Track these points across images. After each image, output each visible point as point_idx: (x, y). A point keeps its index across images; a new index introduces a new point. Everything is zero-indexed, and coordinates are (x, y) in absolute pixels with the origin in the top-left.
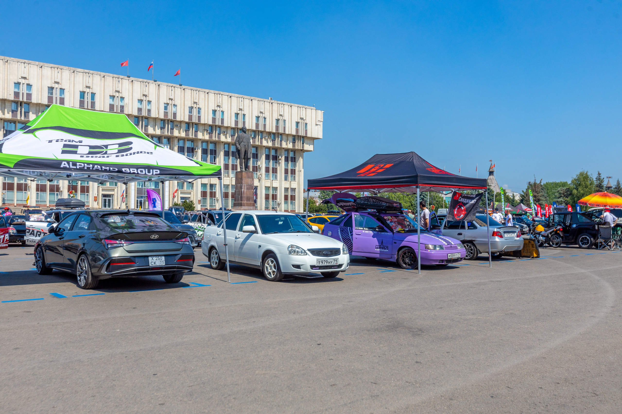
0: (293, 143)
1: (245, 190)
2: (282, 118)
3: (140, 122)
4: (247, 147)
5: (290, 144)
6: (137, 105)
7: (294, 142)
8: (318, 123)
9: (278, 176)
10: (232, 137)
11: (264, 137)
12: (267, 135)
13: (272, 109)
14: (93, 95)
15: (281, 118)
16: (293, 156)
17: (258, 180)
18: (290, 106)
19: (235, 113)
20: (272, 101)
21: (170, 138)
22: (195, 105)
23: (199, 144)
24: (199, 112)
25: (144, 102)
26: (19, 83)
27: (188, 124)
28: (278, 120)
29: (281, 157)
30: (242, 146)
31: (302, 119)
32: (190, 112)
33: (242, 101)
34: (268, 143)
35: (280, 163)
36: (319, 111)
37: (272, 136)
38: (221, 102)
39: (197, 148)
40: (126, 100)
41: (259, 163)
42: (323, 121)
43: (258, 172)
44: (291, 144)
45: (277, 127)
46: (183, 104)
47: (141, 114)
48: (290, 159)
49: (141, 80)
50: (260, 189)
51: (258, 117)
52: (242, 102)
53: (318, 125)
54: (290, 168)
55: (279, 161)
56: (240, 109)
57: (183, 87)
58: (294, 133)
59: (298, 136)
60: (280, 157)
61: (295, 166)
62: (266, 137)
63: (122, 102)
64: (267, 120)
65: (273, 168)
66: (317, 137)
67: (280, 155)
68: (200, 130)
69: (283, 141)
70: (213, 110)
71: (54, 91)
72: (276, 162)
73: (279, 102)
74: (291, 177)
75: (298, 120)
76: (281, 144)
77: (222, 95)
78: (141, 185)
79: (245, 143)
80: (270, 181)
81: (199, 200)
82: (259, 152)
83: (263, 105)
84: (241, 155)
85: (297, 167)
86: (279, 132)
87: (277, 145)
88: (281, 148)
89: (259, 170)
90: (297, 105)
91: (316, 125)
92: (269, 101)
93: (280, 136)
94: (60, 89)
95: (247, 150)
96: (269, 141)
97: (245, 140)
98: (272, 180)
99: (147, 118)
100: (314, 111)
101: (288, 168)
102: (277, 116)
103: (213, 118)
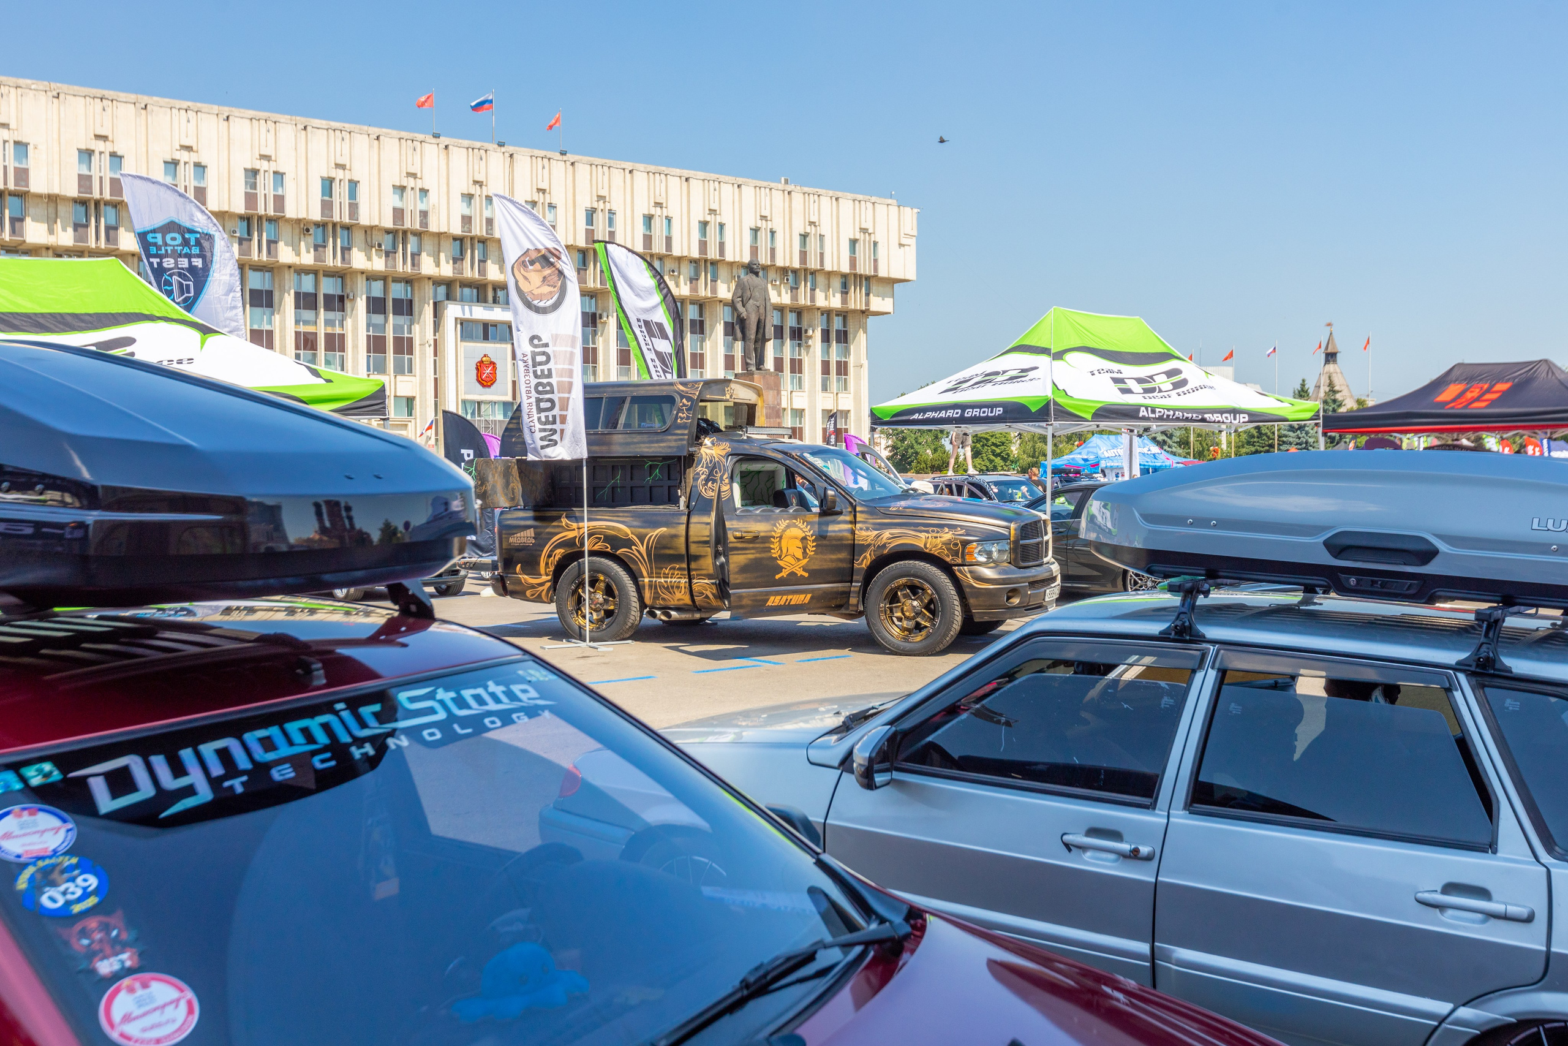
0: (842, 293)
2: (816, 231)
3: (466, 252)
4: (762, 310)
5: (834, 296)
6: (460, 208)
7: (845, 291)
8: (903, 241)
9: (806, 380)
10: (691, 283)
11: (769, 280)
12: (778, 274)
13: (790, 207)
14: (354, 184)
15: (813, 232)
16: (841, 328)
18: (834, 199)
19: (700, 222)
20: (789, 188)
22: (601, 202)
24: (611, 222)
25: (476, 200)
26: (175, 163)
27: (584, 250)
28: (804, 237)
29: (813, 331)
30: (750, 310)
31: (864, 231)
32: (590, 220)
33: (715, 190)
34: (780, 295)
35: (810, 346)
36: (908, 210)
37: (791, 276)
38: (663, 194)
39: (605, 315)
40: (433, 196)
42: (916, 234)
44: (838, 296)
45: (803, 255)
46: (571, 201)
47: (470, 231)
48: (833, 336)
49: (466, 143)
51: (755, 231)
52: (717, 193)
53: (904, 245)
54: (834, 358)
55: (806, 343)
56: (712, 211)
57: (570, 157)
58: (845, 268)
59: (855, 275)
60: (810, 332)
61: (847, 352)
63: (422, 202)
64: (779, 237)
65: (792, 361)
66: (901, 277)
67: (810, 326)
69: (817, 290)
70: (644, 216)
71: (260, 178)
72: (799, 345)
73: (806, 189)
74: (838, 380)
75: (854, 235)
76: (813, 299)
77: (666, 175)
78: (470, 411)
79: (757, 301)
80: (786, 393)
83: (768, 198)
84: (747, 333)
85: (852, 357)
86: (808, 266)
87: (803, 300)
88: (812, 309)
90: (850, 196)
91: (901, 245)
92: (781, 186)
93: (809, 277)
94: (275, 173)
95: (762, 318)
96: (783, 291)
98: (791, 392)
99: (483, 241)
100: (894, 210)
101: (829, 357)
102: (803, 227)
103: (644, 235)
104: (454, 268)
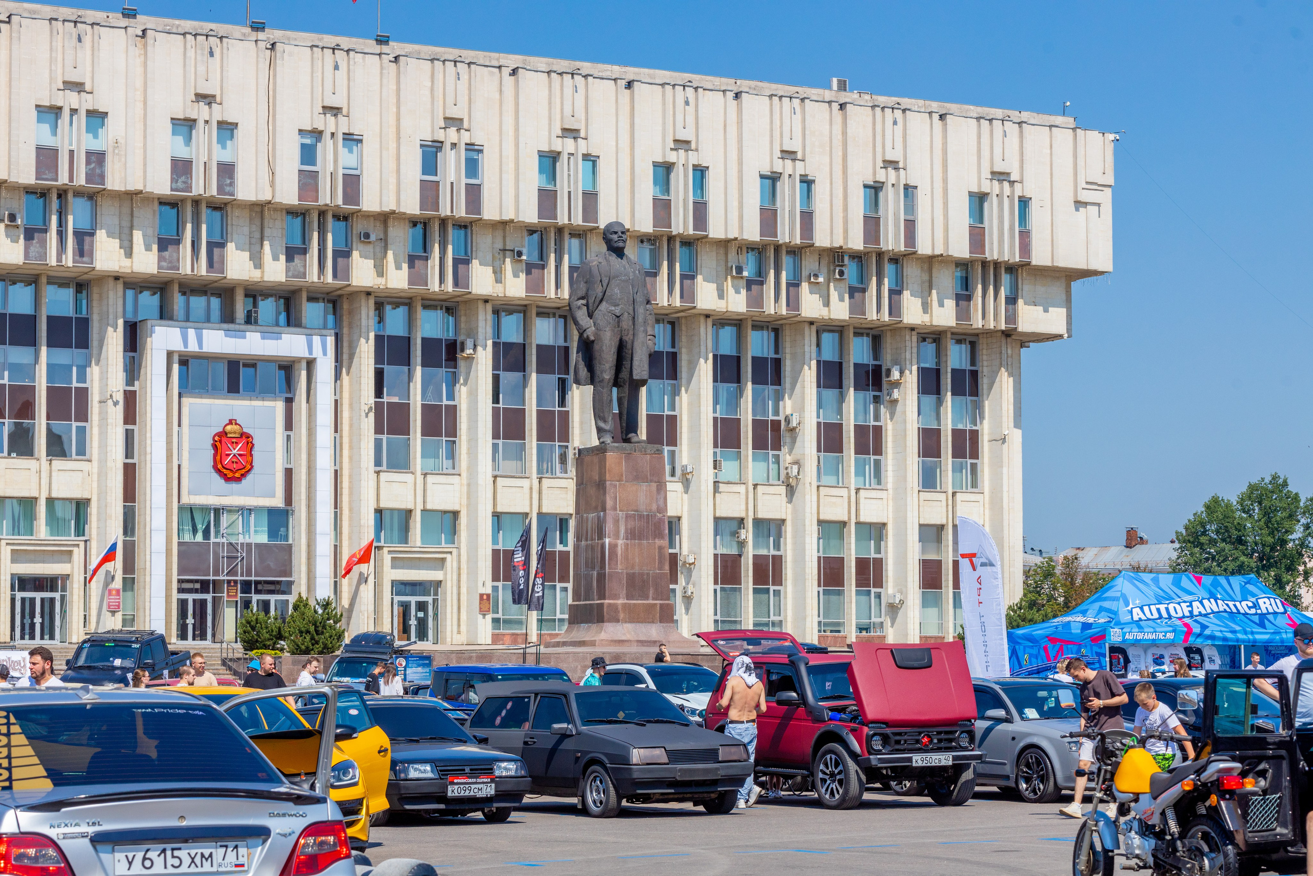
0: (958, 298)
1: (620, 542)
2: (898, 177)
3: (184, 228)
4: (626, 323)
5: (941, 305)
6: (166, 146)
7: (964, 297)
8: (1085, 196)
9: (890, 468)
11: (805, 274)
12: (824, 262)
13: (844, 133)
15: (892, 180)
16: (966, 365)
17: (783, 489)
18: (936, 117)
19: (656, 165)
20: (844, 97)
21: (340, 296)
22: (452, 131)
23: (481, 324)
24: (472, 167)
25: (201, 132)
27: (421, 225)
28: (875, 189)
29: (902, 373)
30: (601, 323)
31: (1000, 176)
32: (430, 166)
33: (687, 103)
34: (827, 304)
35: (896, 401)
36: (1094, 136)
37: (851, 270)
38: (579, 113)
39: (469, 343)
40: (114, 128)
41: (788, 406)
42: (1111, 181)
43: (785, 449)
44: (950, 304)
45: (872, 225)
46: (393, 130)
47: (189, 188)
48: (947, 381)
49: (188, 25)
50: (795, 537)
51: (772, 179)
52: (691, 109)
53: (1085, 204)
54: (948, 424)
55: (889, 394)
56: (682, 144)
57: (395, 47)
58: (961, 249)
59: (984, 264)
60: (895, 375)
61: (977, 412)
62: (816, 276)
63: (94, 136)
64: (821, 191)
65: (861, 430)
66: (1081, 265)
67: (896, 362)
68: (480, 254)
69: (906, 294)
70: (542, 155)
72: (877, 400)
73: (882, 100)
74: (957, 469)
75: (979, 186)
76: (895, 309)
77: (586, 77)
78: (200, 527)
79: (616, 305)
80: (844, 492)
81: (481, 596)
82: (788, 350)
83: (798, 117)
84: (598, 368)
85: (986, 422)
86: (883, 246)
87: (876, 313)
88: (898, 329)
89: (788, 440)
90: (971, 110)
91: (1079, 204)
92: (828, 95)
93: (889, 269)
95: (628, 338)
96: (834, 295)
97: (617, 290)
98: (858, 490)
99: (218, 207)
100: (1064, 136)
101: (939, 424)
102: (871, 171)
103: (541, 191)
104: (160, 259)
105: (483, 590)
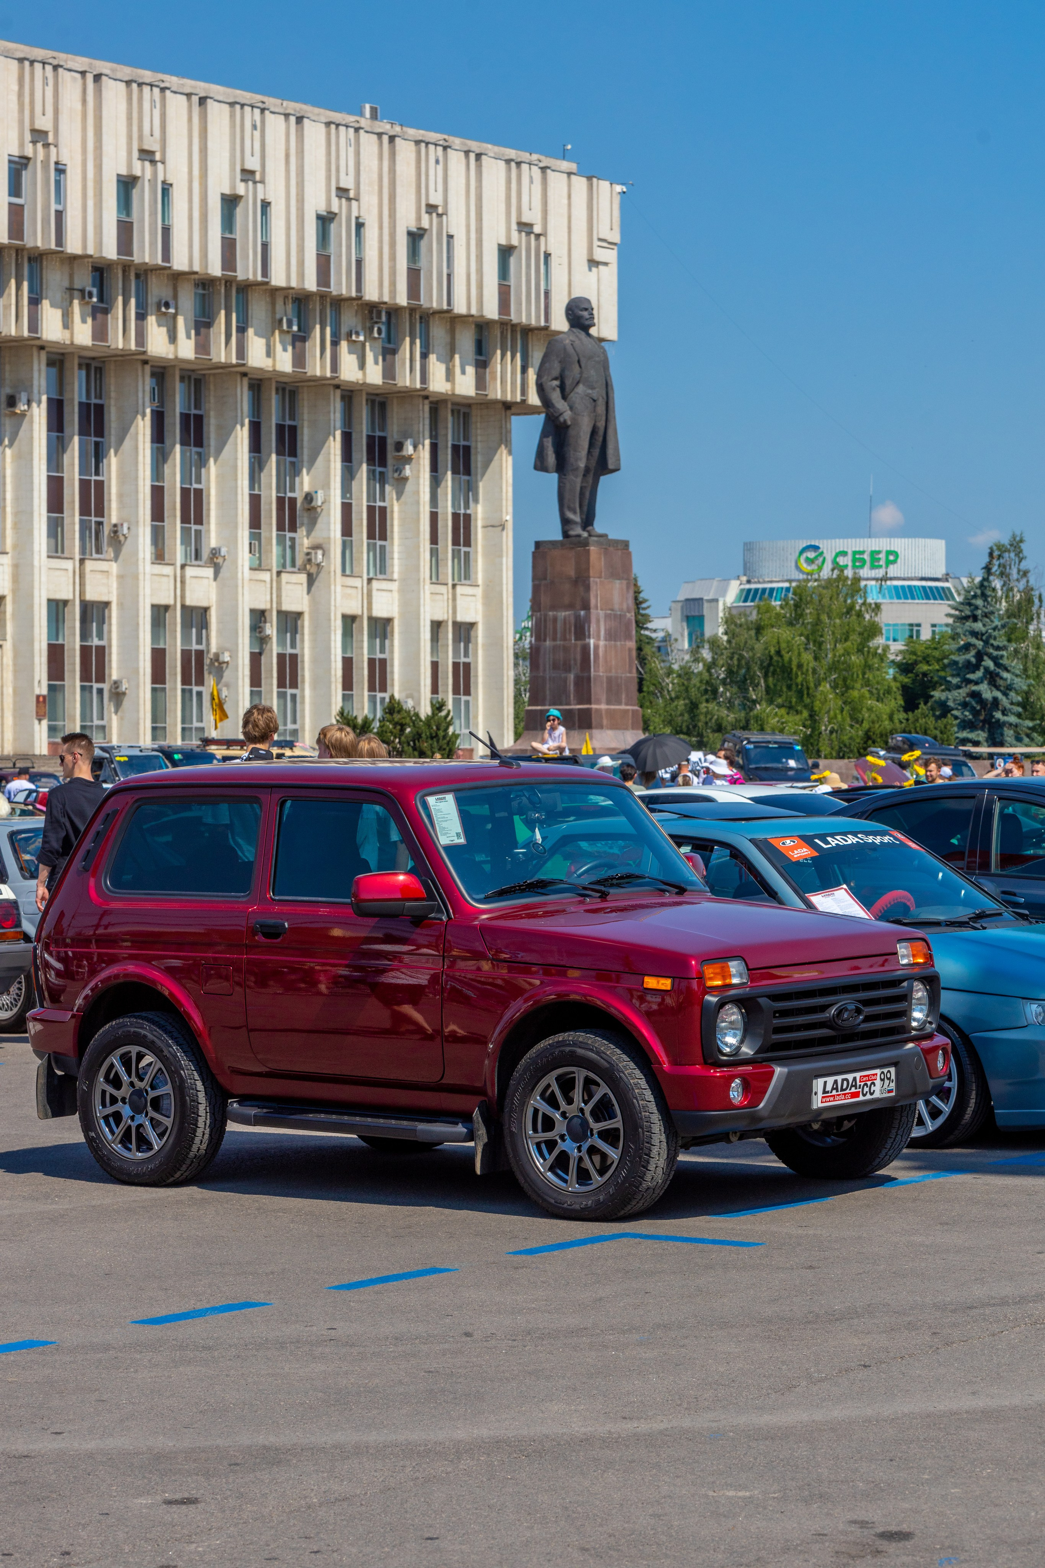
0: (477, 365)
1: (602, 643)
2: (440, 225)
4: (600, 408)
5: (463, 372)
7: (481, 363)
8: (597, 255)
9: (396, 555)
10: (197, 332)
11: (344, 330)
12: (359, 317)
13: (392, 170)
15: (434, 227)
16: (460, 440)
17: (303, 578)
18: (472, 156)
19: (224, 197)
20: (391, 128)
22: (40, 145)
23: (36, 375)
24: (58, 190)
28: (417, 237)
29: (415, 447)
30: (577, 406)
31: (527, 228)
32: (17, 184)
33: (254, 127)
34: (362, 365)
35: (406, 479)
36: (604, 185)
38: (157, 132)
39: (24, 397)
41: (306, 482)
42: (619, 239)
43: (302, 532)
44: (470, 370)
45: (414, 278)
48: (449, 457)
50: (313, 633)
51: (327, 221)
52: (257, 134)
53: (597, 263)
54: (449, 507)
55: (399, 470)
56: (248, 175)
58: (490, 311)
59: (506, 325)
60: (409, 449)
61: (470, 495)
62: (357, 334)
64: (371, 234)
65: (372, 512)
67: (406, 435)
68: (50, 293)
69: (433, 356)
70: (120, 179)
72: (384, 478)
74: (456, 557)
75: (508, 238)
76: (425, 375)
77: (163, 90)
79: (593, 388)
80: (358, 582)
82: (306, 417)
83: (351, 149)
84: (571, 455)
85: (481, 504)
86: (422, 301)
87: (407, 379)
88: (417, 397)
89: (306, 521)
90: (502, 151)
91: (593, 263)
92: (375, 125)
93: (423, 327)
95: (600, 424)
96: (370, 356)
97: (592, 372)
98: (370, 580)
100: (580, 186)
102: (415, 215)
105: (37, 691)
